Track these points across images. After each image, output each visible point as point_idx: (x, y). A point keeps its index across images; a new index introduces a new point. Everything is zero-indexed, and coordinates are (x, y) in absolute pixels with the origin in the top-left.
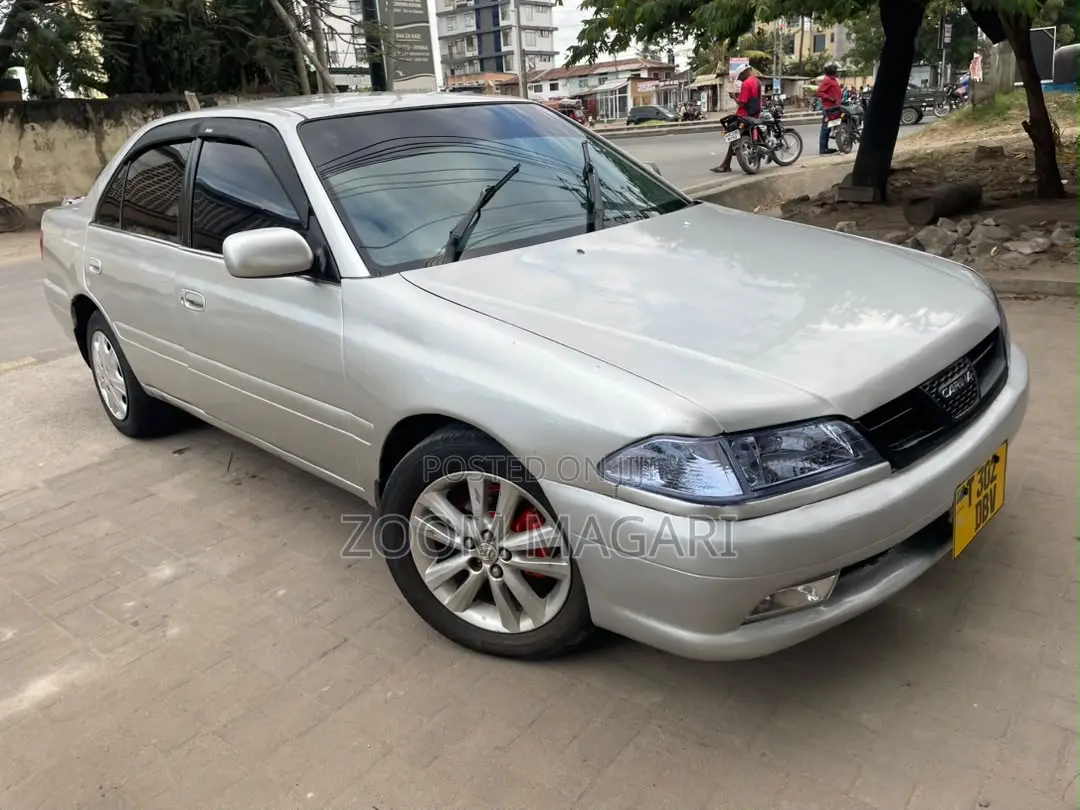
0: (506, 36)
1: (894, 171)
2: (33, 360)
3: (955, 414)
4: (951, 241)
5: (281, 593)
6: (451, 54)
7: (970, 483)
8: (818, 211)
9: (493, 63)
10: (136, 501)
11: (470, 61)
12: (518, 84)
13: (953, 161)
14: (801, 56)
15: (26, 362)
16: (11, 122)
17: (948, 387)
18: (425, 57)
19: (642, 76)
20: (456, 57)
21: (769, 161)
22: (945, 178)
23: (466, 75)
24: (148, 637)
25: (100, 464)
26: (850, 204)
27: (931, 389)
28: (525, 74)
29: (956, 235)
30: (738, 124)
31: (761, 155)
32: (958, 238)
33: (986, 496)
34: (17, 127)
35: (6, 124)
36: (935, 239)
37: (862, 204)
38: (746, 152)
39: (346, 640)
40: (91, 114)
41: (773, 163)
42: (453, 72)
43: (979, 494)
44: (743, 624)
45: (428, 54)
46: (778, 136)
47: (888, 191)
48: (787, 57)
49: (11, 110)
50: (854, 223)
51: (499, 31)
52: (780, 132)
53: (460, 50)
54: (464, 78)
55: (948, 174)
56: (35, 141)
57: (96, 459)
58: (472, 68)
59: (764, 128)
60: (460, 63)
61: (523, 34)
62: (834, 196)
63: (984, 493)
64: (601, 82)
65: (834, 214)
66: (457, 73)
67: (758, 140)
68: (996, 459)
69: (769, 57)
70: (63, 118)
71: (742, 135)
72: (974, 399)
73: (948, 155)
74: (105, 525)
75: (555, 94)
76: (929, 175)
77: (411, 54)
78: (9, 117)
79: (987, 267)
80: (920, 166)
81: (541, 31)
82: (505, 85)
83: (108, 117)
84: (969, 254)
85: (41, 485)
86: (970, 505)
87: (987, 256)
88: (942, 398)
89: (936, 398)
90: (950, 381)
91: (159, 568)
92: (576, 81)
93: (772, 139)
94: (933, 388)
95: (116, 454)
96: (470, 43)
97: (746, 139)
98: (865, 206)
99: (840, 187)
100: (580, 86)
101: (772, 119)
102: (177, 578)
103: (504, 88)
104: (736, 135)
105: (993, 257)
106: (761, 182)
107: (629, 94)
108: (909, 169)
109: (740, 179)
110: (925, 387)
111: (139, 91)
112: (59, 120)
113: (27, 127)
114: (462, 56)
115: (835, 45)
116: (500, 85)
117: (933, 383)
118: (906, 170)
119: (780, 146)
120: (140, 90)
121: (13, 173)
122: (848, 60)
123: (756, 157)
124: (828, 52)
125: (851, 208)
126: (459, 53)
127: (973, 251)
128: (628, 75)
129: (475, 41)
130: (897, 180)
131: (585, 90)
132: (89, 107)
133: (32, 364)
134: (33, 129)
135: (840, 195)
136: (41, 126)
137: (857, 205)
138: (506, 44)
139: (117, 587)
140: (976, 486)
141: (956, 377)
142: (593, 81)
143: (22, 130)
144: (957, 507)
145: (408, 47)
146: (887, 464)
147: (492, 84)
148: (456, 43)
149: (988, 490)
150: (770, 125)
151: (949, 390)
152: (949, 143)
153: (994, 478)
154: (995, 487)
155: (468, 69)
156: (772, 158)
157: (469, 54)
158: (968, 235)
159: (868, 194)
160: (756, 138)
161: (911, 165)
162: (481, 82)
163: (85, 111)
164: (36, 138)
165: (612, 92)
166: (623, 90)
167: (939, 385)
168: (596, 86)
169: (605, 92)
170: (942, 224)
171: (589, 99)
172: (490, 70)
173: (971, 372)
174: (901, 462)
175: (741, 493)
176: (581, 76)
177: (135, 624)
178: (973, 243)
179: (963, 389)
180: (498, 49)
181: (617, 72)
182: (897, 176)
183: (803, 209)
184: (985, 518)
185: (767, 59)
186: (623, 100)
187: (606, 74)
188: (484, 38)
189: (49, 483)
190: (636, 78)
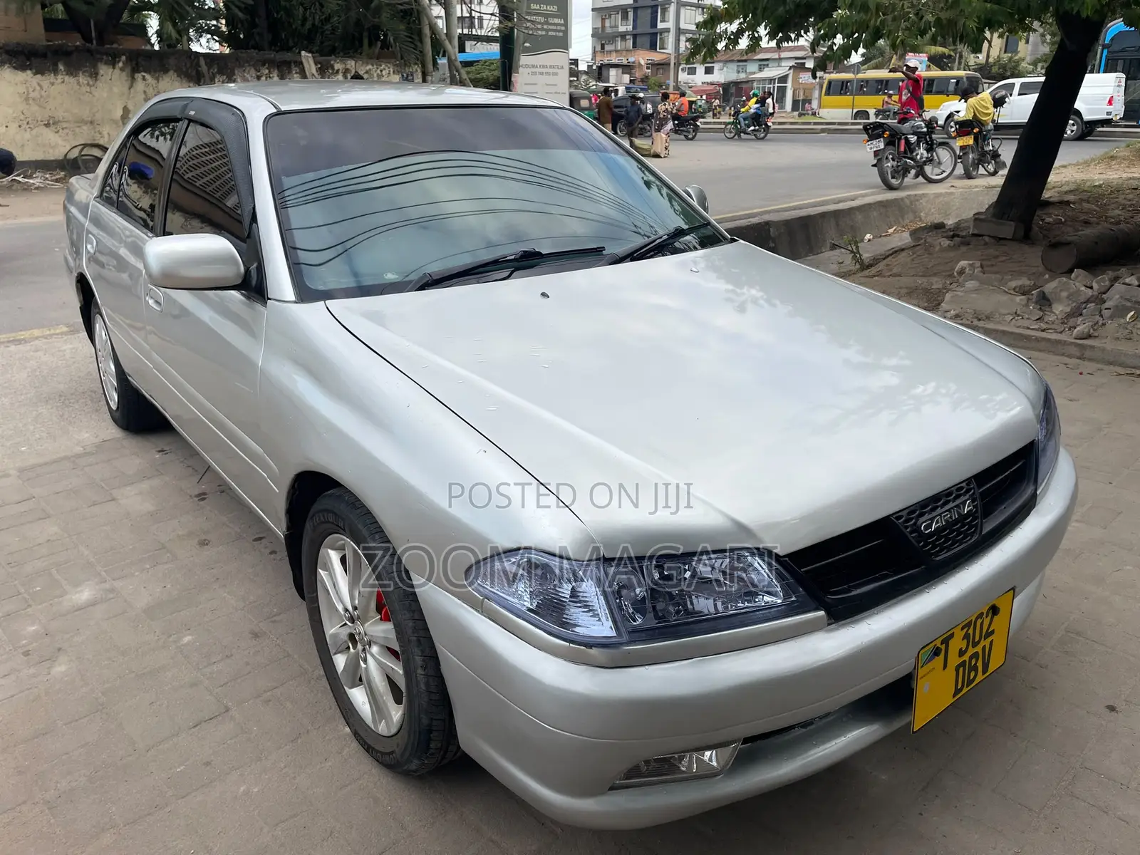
0: (664, 10)
1: (1047, 204)
2: (65, 329)
3: (937, 554)
4: (1082, 299)
5: (187, 639)
6: (603, 27)
7: (946, 642)
8: (946, 243)
9: (646, 41)
10: (95, 504)
11: (623, 36)
12: (669, 64)
13: (1121, 199)
14: (988, 56)
15: (58, 331)
16: (122, 70)
17: (932, 519)
18: (559, 31)
19: (807, 66)
20: (608, 30)
21: (917, 176)
22: (1106, 217)
23: (617, 51)
24: (32, 671)
25: (79, 456)
26: (987, 239)
27: (907, 521)
28: (679, 55)
29: (1089, 292)
30: (883, 133)
31: (906, 170)
32: (1092, 296)
33: (975, 655)
34: (127, 76)
35: (117, 71)
36: (1064, 294)
37: (999, 240)
38: (889, 164)
39: (227, 710)
40: (204, 68)
41: (921, 179)
42: (603, 47)
43: (962, 653)
44: (612, 788)
45: (563, 28)
46: (930, 149)
47: (1035, 229)
48: (972, 56)
49: (124, 58)
50: (978, 264)
51: (657, 6)
52: (932, 144)
53: (613, 24)
54: (614, 54)
55: (1111, 213)
56: (145, 92)
57: (79, 449)
58: (623, 43)
59: (913, 139)
60: (612, 38)
61: (682, 10)
62: (969, 227)
63: (971, 651)
64: (761, 69)
65: (964, 249)
66: (607, 48)
67: (905, 152)
68: (994, 610)
69: (952, 54)
70: (175, 71)
71: (887, 144)
72: (972, 535)
73: (1117, 190)
74: (52, 529)
75: (709, 78)
76: (1089, 212)
77: (545, 27)
78: (121, 64)
79: (1119, 335)
80: (1082, 200)
81: (703, 9)
82: (658, 64)
83: (221, 72)
84: (1101, 316)
85: (13, 472)
86: (945, 667)
87: (1122, 321)
88: (921, 534)
89: (911, 532)
90: (939, 511)
91: (79, 589)
92: (733, 66)
93: (922, 152)
94: (912, 519)
95: (101, 446)
96: (625, 17)
97: (891, 149)
98: (1002, 242)
99: (977, 218)
100: (738, 72)
101: (925, 130)
102: (92, 604)
103: (655, 68)
104: (880, 144)
105: (1128, 323)
106: (902, 199)
107: (789, 84)
108: (1068, 203)
109: (879, 194)
110: (899, 518)
111: (254, 48)
112: (171, 72)
113: (139, 76)
114: (615, 30)
115: (1030, 47)
116: (652, 65)
117: (913, 512)
118: (1064, 204)
119: (930, 160)
120: (258, 47)
121: (121, 123)
122: (1040, 65)
123: (902, 171)
124: (1019, 55)
125: (986, 244)
126: (611, 27)
127: (1106, 313)
128: (792, 63)
129: (631, 15)
130: (1050, 215)
131: (742, 76)
132: (202, 62)
133: (62, 334)
134: (144, 79)
135: (974, 226)
136: (152, 76)
137: (992, 241)
138: (663, 21)
139: (30, 606)
140: (957, 644)
141: (951, 505)
142: (752, 67)
143: (133, 78)
144: (921, 672)
145: (542, 19)
146: (822, 613)
147: (642, 62)
148: (610, 16)
149: (979, 649)
150: (921, 136)
151: (932, 524)
152: (1124, 176)
153: (989, 634)
154: (991, 643)
155: (620, 45)
156: (921, 173)
157: (622, 29)
158: (1104, 293)
159: (1008, 229)
160: (902, 149)
161: (1071, 197)
162: (632, 59)
163: (198, 65)
164: (146, 89)
165: (771, 80)
166: (783, 79)
167: (922, 515)
168: (754, 73)
169: (763, 80)
170: (1077, 277)
171: (744, 86)
172: (643, 48)
173: (973, 502)
174: (842, 613)
175: (614, 634)
176: (739, 61)
177: (26, 654)
178: (1107, 305)
179: (956, 522)
180: (654, 25)
181: (780, 59)
182: (1051, 210)
183: (929, 240)
184: (970, 682)
185: (950, 56)
186: (782, 91)
187: (767, 60)
188: (639, 12)
189: (22, 470)
190: (800, 67)
